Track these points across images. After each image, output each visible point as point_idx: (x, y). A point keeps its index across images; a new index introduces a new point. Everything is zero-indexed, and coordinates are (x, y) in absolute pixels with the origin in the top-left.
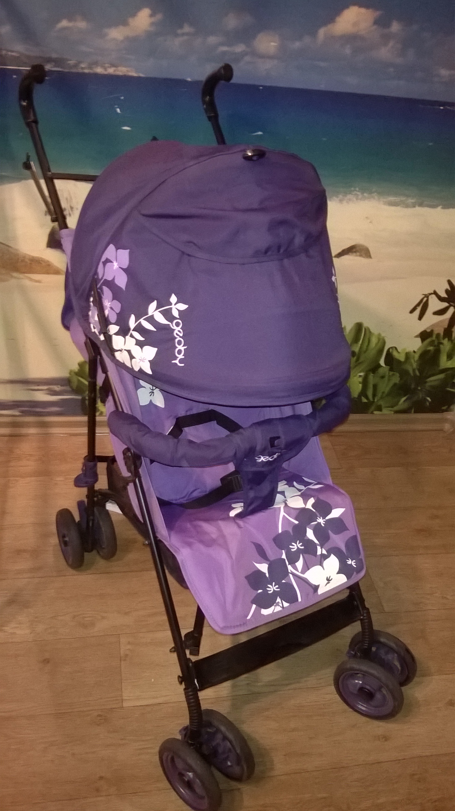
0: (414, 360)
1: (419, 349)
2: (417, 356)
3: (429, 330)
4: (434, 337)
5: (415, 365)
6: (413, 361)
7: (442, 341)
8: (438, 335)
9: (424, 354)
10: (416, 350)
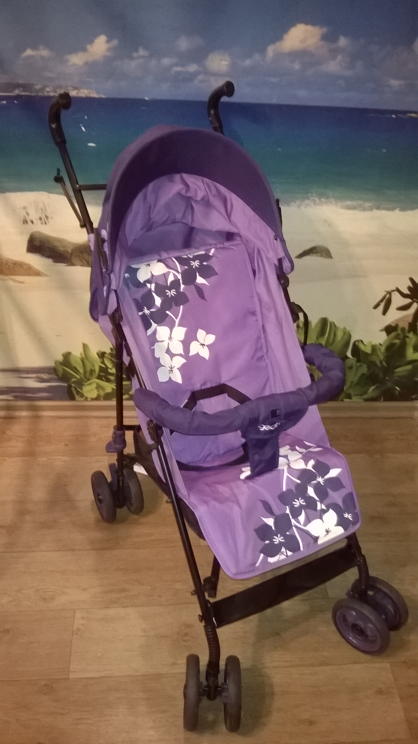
0: (381, 353)
1: (385, 342)
2: (383, 349)
3: (393, 325)
4: (399, 331)
5: (382, 357)
6: (379, 353)
7: (408, 335)
8: (403, 329)
9: (390, 347)
10: (381, 343)
